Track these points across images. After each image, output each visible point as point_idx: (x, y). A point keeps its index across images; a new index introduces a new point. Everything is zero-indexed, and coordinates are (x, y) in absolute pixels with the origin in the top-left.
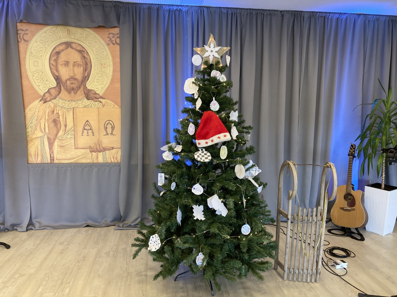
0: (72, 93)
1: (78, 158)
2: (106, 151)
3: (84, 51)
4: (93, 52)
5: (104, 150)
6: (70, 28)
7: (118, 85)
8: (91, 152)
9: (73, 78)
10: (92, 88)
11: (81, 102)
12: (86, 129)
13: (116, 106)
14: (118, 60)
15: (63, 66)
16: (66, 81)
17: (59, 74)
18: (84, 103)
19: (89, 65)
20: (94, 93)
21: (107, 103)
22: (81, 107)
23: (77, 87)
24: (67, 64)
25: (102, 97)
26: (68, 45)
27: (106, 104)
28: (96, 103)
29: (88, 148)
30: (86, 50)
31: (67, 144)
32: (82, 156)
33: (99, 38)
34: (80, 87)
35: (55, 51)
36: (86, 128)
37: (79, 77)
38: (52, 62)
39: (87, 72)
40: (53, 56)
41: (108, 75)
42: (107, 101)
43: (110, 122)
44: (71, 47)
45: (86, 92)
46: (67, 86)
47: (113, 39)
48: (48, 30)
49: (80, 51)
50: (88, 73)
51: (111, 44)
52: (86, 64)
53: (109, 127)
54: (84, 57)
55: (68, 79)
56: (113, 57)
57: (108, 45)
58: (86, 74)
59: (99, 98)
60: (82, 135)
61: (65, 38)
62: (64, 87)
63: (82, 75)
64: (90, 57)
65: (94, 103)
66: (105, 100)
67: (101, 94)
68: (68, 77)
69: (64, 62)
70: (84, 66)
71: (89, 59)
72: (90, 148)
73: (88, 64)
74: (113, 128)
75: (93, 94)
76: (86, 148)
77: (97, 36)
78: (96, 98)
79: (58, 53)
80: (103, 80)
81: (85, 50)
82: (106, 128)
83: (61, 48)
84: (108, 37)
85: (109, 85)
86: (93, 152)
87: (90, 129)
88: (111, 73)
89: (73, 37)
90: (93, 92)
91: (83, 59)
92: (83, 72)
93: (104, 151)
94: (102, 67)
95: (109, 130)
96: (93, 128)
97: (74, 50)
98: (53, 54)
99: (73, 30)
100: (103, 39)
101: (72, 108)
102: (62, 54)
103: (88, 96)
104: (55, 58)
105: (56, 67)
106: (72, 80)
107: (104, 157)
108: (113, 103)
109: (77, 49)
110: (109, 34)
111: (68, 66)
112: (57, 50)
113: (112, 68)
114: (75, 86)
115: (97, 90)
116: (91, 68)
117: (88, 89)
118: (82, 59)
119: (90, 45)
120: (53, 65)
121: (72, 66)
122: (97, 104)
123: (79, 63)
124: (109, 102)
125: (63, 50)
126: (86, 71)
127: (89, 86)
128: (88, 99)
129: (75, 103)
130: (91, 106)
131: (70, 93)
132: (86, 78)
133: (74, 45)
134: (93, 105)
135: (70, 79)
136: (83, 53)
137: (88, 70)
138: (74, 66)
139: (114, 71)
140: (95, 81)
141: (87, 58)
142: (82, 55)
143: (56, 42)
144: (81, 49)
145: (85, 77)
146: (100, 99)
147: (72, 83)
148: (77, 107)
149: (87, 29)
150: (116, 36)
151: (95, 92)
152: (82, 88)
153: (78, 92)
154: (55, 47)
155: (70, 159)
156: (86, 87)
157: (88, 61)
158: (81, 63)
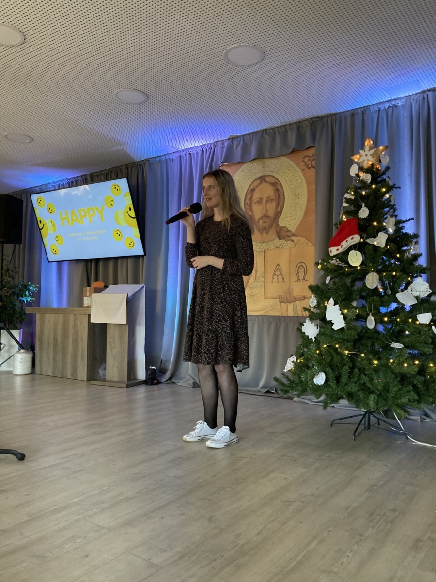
0: (264, 233)
1: (267, 310)
2: (297, 302)
3: (277, 183)
4: (287, 182)
5: (294, 300)
6: (265, 161)
7: (312, 217)
8: (281, 302)
9: (265, 216)
10: (284, 225)
11: (272, 242)
12: (276, 275)
13: (310, 244)
14: (314, 187)
15: (257, 203)
16: (259, 220)
17: (252, 213)
18: (275, 244)
20: (286, 230)
21: (300, 241)
22: (272, 248)
23: (269, 226)
24: (260, 201)
25: (294, 235)
26: (262, 179)
27: (298, 242)
28: (288, 242)
29: (278, 297)
30: (279, 181)
31: (256, 293)
32: (271, 308)
34: (272, 226)
35: (250, 189)
36: (276, 273)
37: (271, 214)
38: (247, 201)
39: (279, 207)
40: (248, 195)
41: (302, 207)
42: (300, 238)
43: (303, 264)
44: (265, 181)
45: (278, 231)
46: (259, 226)
47: (309, 163)
48: (245, 167)
49: (273, 184)
50: (281, 208)
52: (279, 197)
53: (301, 271)
54: (277, 190)
55: (260, 218)
56: (308, 184)
57: (303, 170)
58: (279, 210)
59: (291, 236)
60: (272, 282)
61: (260, 172)
62: (256, 227)
63: (275, 211)
64: (283, 189)
65: (286, 242)
66: (297, 237)
67: (293, 231)
68: (260, 216)
69: (258, 200)
70: (277, 200)
71: (282, 191)
72: (280, 297)
73: (281, 197)
75: (286, 232)
76: (275, 297)
77: (291, 162)
78: (288, 236)
79: (253, 190)
80: (297, 214)
82: (297, 273)
86: (283, 302)
87: (281, 274)
88: (305, 204)
89: (268, 170)
92: (276, 207)
93: (294, 302)
94: (296, 198)
95: (301, 275)
96: (284, 273)
98: (248, 192)
99: (268, 162)
100: (297, 164)
101: (263, 250)
103: (280, 234)
104: (250, 196)
105: (251, 206)
106: (264, 218)
107: (295, 309)
108: (306, 241)
110: (304, 158)
111: (261, 203)
113: (306, 198)
114: (266, 225)
116: (284, 201)
117: (281, 227)
118: (275, 193)
119: (284, 174)
120: (247, 204)
121: (265, 203)
123: (272, 197)
124: (302, 239)
125: (257, 186)
126: (278, 205)
127: (281, 223)
128: (280, 238)
129: (266, 244)
130: (283, 247)
131: (261, 233)
132: (278, 214)
133: (267, 179)
135: (262, 217)
136: (277, 185)
137: (281, 204)
138: (267, 201)
139: (308, 201)
140: (288, 216)
141: (280, 191)
142: (276, 187)
143: (251, 178)
144: (274, 182)
145: (277, 212)
147: (264, 222)
148: (268, 249)
149: (282, 158)
150: (312, 159)
151: (288, 230)
152: (274, 226)
153: (270, 232)
154: (251, 185)
155: (259, 311)
156: (279, 225)
157: (281, 194)
158: (274, 198)
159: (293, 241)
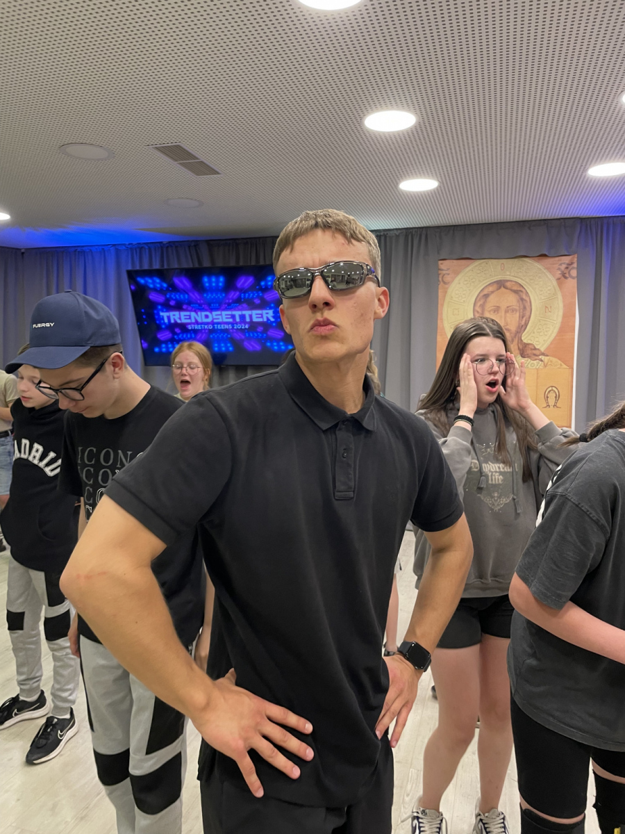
4: (535, 292)
6: (505, 261)
10: (529, 342)
13: (565, 366)
15: (492, 312)
19: (528, 309)
21: (551, 362)
24: (497, 309)
25: (543, 354)
26: (501, 284)
27: (549, 363)
28: (535, 362)
30: (525, 289)
33: (545, 271)
34: (513, 341)
35: (482, 294)
37: (513, 326)
38: (477, 308)
39: (524, 319)
40: (480, 300)
41: (555, 322)
42: (551, 358)
43: (554, 388)
44: (504, 287)
45: (521, 348)
47: (566, 271)
48: (476, 266)
49: (516, 292)
50: (526, 321)
51: (563, 278)
52: (525, 308)
53: (552, 396)
54: (522, 299)
57: (558, 279)
58: (523, 323)
59: (539, 355)
61: (497, 275)
63: (517, 324)
64: (530, 299)
65: (532, 362)
66: (549, 357)
67: (542, 350)
69: (493, 308)
70: (521, 311)
71: (529, 302)
74: (557, 397)
75: (532, 349)
77: (542, 268)
78: (535, 355)
79: (486, 296)
80: (547, 330)
81: (523, 290)
83: (491, 289)
84: (559, 269)
85: (557, 336)
88: (560, 319)
89: (508, 273)
90: (531, 346)
91: (521, 302)
92: (519, 319)
94: (547, 310)
97: (508, 291)
98: (479, 297)
99: (509, 263)
100: (551, 272)
102: (492, 297)
103: (523, 352)
104: (481, 302)
105: (483, 314)
108: (560, 362)
109: (513, 288)
110: (561, 265)
111: (498, 313)
112: (486, 292)
113: (561, 313)
115: (537, 343)
116: (531, 314)
117: (525, 343)
118: (518, 301)
119: (532, 281)
120: (478, 312)
122: (536, 364)
123: (514, 307)
124: (554, 360)
125: (492, 292)
126: (523, 317)
128: (523, 357)
130: (527, 367)
132: (522, 328)
133: (508, 284)
134: (529, 365)
137: (527, 317)
138: (506, 311)
139: (564, 316)
140: (535, 331)
141: (526, 300)
142: (520, 296)
144: (519, 289)
145: (521, 326)
146: (540, 357)
150: (570, 267)
151: (535, 347)
152: (516, 341)
154: (483, 289)
156: (522, 340)
157: (527, 305)
158: (517, 308)
159: (542, 361)
